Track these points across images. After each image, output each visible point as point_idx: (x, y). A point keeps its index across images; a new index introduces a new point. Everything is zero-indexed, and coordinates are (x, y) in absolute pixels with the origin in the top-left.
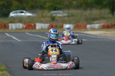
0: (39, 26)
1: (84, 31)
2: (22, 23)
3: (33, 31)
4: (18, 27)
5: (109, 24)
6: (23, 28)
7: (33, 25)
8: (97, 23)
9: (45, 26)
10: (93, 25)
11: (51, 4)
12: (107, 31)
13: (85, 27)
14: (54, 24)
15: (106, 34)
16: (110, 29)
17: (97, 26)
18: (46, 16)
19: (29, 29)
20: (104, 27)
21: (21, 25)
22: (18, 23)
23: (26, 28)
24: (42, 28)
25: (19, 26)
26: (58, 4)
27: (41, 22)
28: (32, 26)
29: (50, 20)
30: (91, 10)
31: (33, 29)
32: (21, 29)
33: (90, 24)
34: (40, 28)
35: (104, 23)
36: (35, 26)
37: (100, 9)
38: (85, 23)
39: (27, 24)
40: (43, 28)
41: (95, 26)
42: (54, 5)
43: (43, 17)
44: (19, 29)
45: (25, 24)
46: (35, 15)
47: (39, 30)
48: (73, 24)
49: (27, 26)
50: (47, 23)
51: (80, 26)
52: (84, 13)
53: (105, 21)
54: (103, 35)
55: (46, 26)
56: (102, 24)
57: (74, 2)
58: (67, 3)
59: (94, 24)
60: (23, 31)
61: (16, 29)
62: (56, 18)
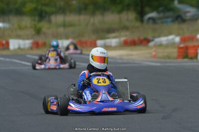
0: (14, 44)
3: (5, 53)
5: (136, 38)
7: (4, 42)
8: (115, 37)
9: (25, 45)
10: (108, 41)
11: (34, 5)
14: (40, 40)
15: (132, 55)
16: (137, 48)
17: (114, 42)
18: (26, 27)
20: (127, 44)
24: (19, 48)
26: (46, 5)
27: (19, 37)
28: (3, 45)
30: (103, 14)
31: (4, 49)
33: (102, 38)
34: (17, 47)
35: (126, 36)
36: (8, 43)
37: (120, 12)
38: (94, 37)
40: (22, 47)
41: (111, 42)
42: (39, 7)
43: (20, 28)
46: (7, 25)
47: (15, 50)
50: (28, 39)
51: (86, 43)
52: (92, 20)
53: (128, 33)
54: (125, 57)
55: (27, 43)
56: (123, 39)
57: (74, 2)
58: (62, 3)
59: (108, 38)
62: (44, 30)
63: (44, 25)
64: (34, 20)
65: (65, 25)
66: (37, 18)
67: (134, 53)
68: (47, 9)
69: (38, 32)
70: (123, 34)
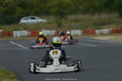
1: (93, 37)
2: (27, 30)
4: (23, 35)
5: (119, 29)
6: (28, 36)
8: (106, 28)
9: (51, 33)
11: (57, 9)
12: (117, 36)
13: (93, 33)
15: (117, 39)
16: (120, 34)
17: (106, 31)
18: (52, 23)
19: (34, 36)
20: (113, 32)
21: (26, 33)
22: (22, 30)
23: (31, 36)
24: (48, 35)
25: (24, 33)
26: (64, 9)
27: (47, 29)
29: (57, 26)
30: (99, 14)
32: (26, 37)
33: (99, 29)
34: (46, 34)
35: (113, 27)
37: (109, 13)
38: (94, 28)
39: (32, 31)
40: (49, 34)
41: (104, 31)
42: (60, 10)
44: (23, 37)
45: (30, 31)
48: (81, 29)
49: (32, 33)
50: (53, 30)
51: (89, 31)
52: (92, 18)
53: (114, 26)
56: (111, 29)
57: (81, 7)
58: (74, 8)
59: (103, 29)
60: (29, 38)
61: (21, 37)
62: (63, 24)
63: (63, 21)
64: (57, 18)
65: (76, 21)
66: (59, 17)
67: (118, 37)
68: (65, 11)
69: (60, 25)
70: (111, 26)
